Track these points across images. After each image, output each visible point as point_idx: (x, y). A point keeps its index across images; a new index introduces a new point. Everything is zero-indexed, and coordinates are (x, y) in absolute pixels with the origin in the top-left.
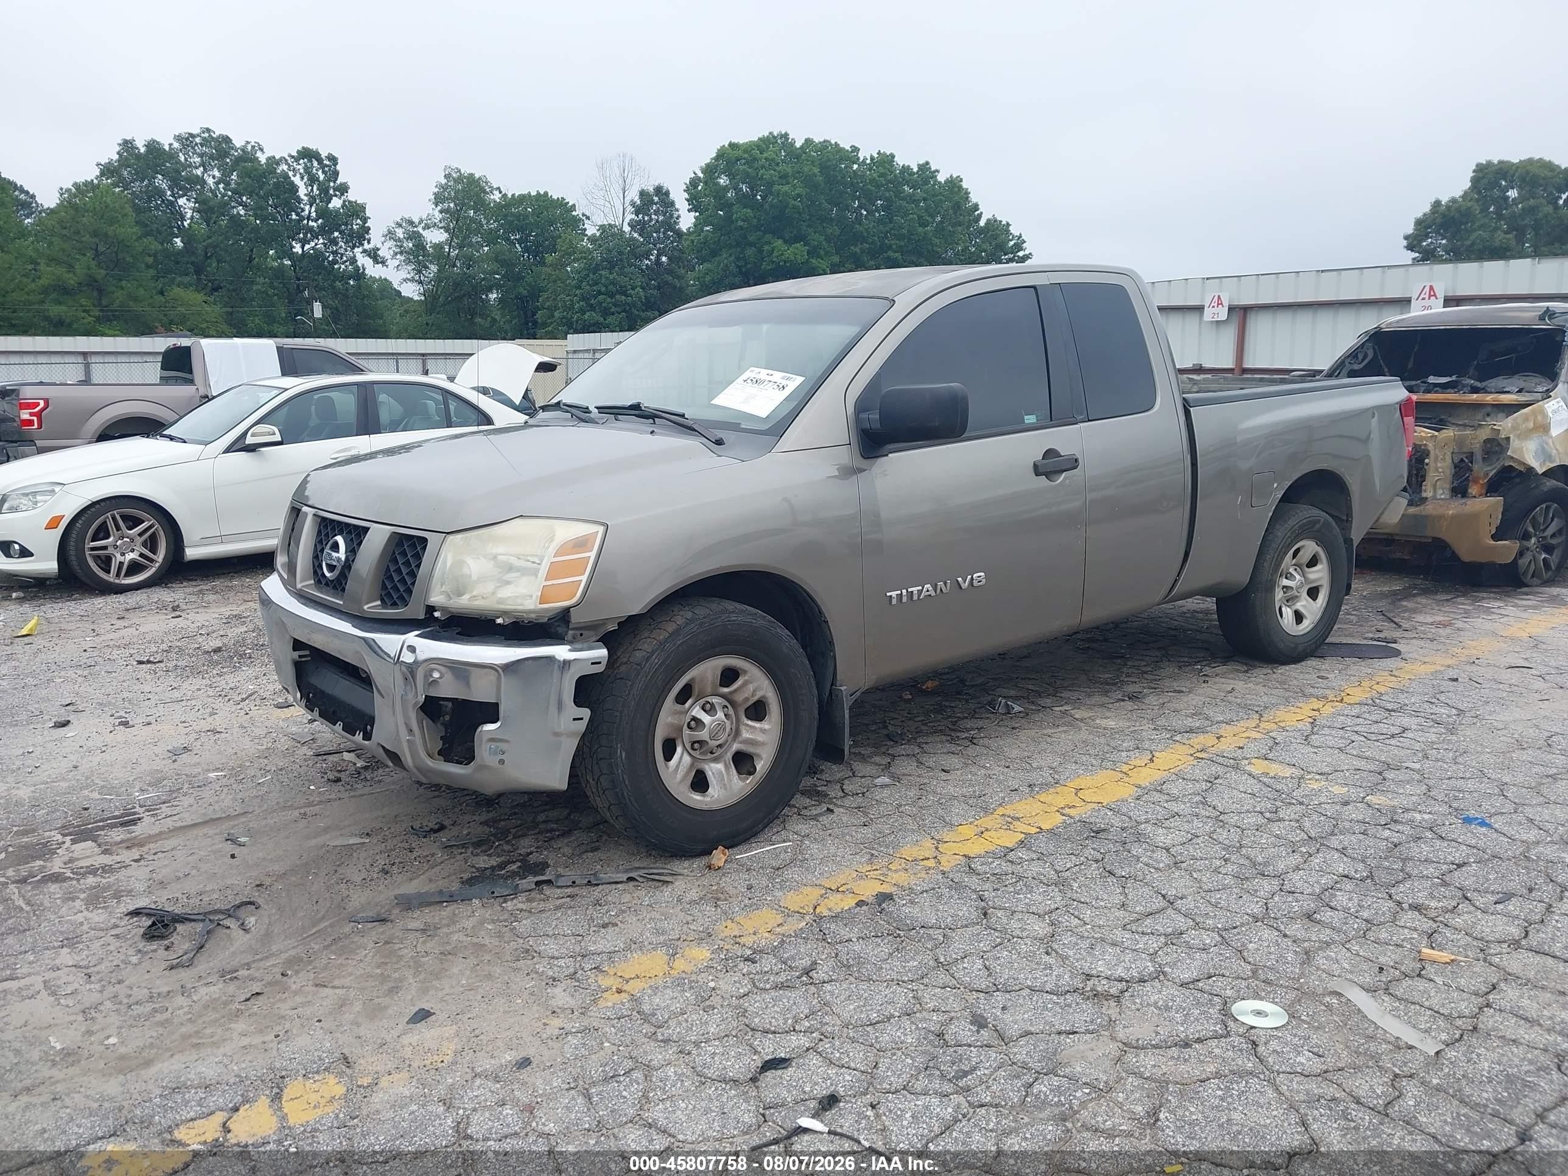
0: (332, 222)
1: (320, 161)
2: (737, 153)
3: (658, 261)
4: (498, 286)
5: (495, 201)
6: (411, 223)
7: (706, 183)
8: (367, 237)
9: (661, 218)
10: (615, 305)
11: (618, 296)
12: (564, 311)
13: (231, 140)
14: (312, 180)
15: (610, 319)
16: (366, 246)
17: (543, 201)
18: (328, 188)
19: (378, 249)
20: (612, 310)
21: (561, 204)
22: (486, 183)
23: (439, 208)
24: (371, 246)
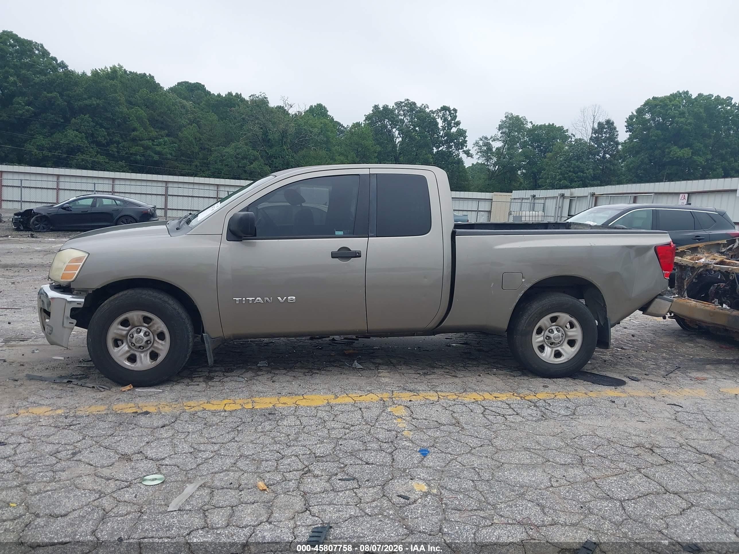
0: (450, 138)
1: (450, 111)
2: (658, 102)
3: (604, 157)
4: (524, 167)
5: (528, 128)
6: (486, 138)
7: (637, 118)
8: (465, 145)
9: (608, 135)
10: (577, 177)
11: (579, 173)
12: (551, 180)
13: (416, 104)
14: (445, 120)
15: (573, 184)
16: (465, 149)
17: (551, 128)
18: (452, 123)
19: (470, 150)
20: (575, 180)
21: (561, 129)
22: (525, 119)
23: (501, 131)
24: (467, 149)
